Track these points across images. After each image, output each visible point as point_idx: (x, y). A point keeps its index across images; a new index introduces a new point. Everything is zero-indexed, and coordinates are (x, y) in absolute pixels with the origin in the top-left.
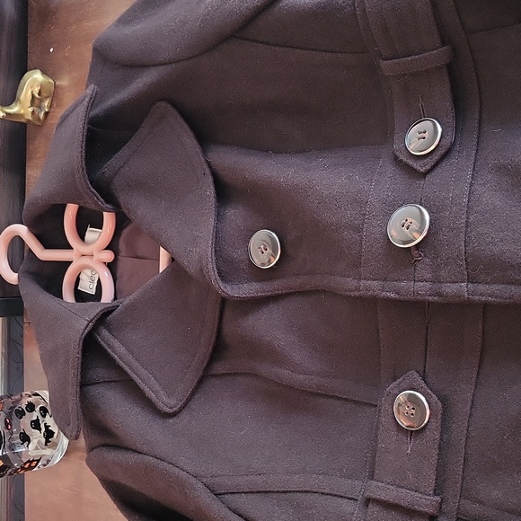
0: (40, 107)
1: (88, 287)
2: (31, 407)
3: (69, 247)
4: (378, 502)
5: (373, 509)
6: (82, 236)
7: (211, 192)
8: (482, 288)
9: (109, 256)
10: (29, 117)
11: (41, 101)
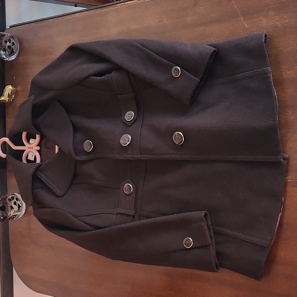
0: (11, 98)
1: (31, 158)
2: (13, 198)
3: (24, 145)
4: (120, 213)
5: (119, 216)
6: (28, 141)
7: (72, 128)
8: (143, 156)
9: (38, 148)
10: (7, 101)
11: (12, 95)
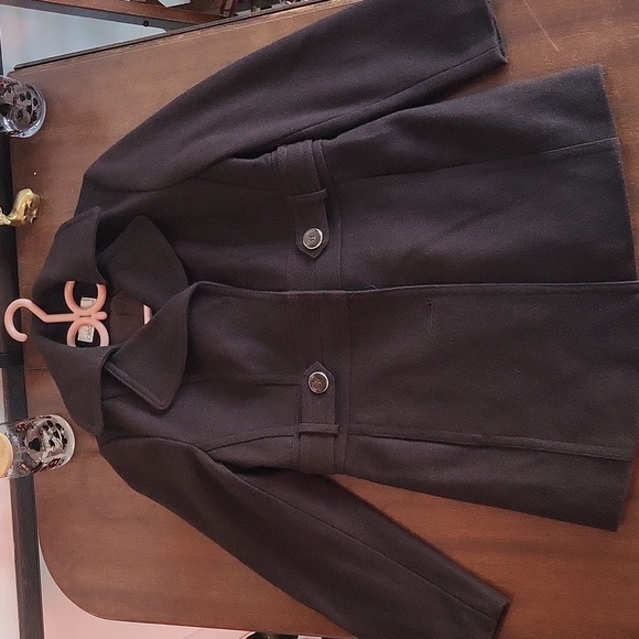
4: (307, 433)
5: (304, 437)
